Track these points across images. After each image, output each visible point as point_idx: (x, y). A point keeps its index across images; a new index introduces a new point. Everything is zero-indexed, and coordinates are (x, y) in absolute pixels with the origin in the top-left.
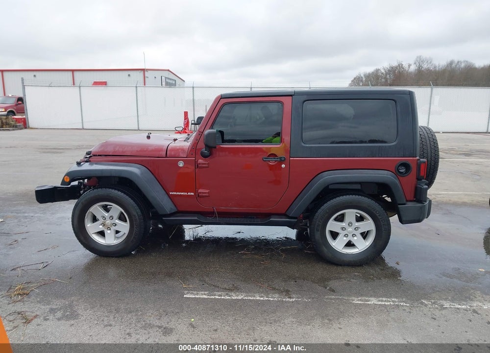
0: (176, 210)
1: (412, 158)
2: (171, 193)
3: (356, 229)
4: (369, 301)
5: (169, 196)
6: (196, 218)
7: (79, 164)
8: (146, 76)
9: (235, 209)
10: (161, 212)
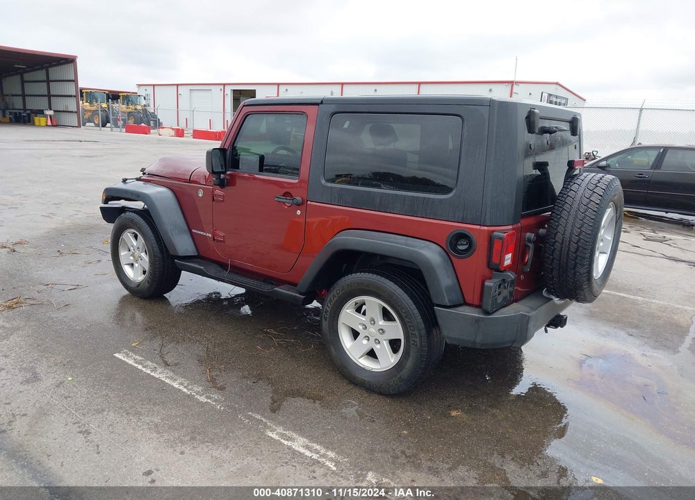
0: (197, 254)
1: (478, 227)
2: (193, 231)
3: (382, 331)
4: (289, 439)
5: (192, 235)
6: (203, 268)
7: (124, 181)
8: (514, 91)
9: (249, 266)
10: (171, 252)
